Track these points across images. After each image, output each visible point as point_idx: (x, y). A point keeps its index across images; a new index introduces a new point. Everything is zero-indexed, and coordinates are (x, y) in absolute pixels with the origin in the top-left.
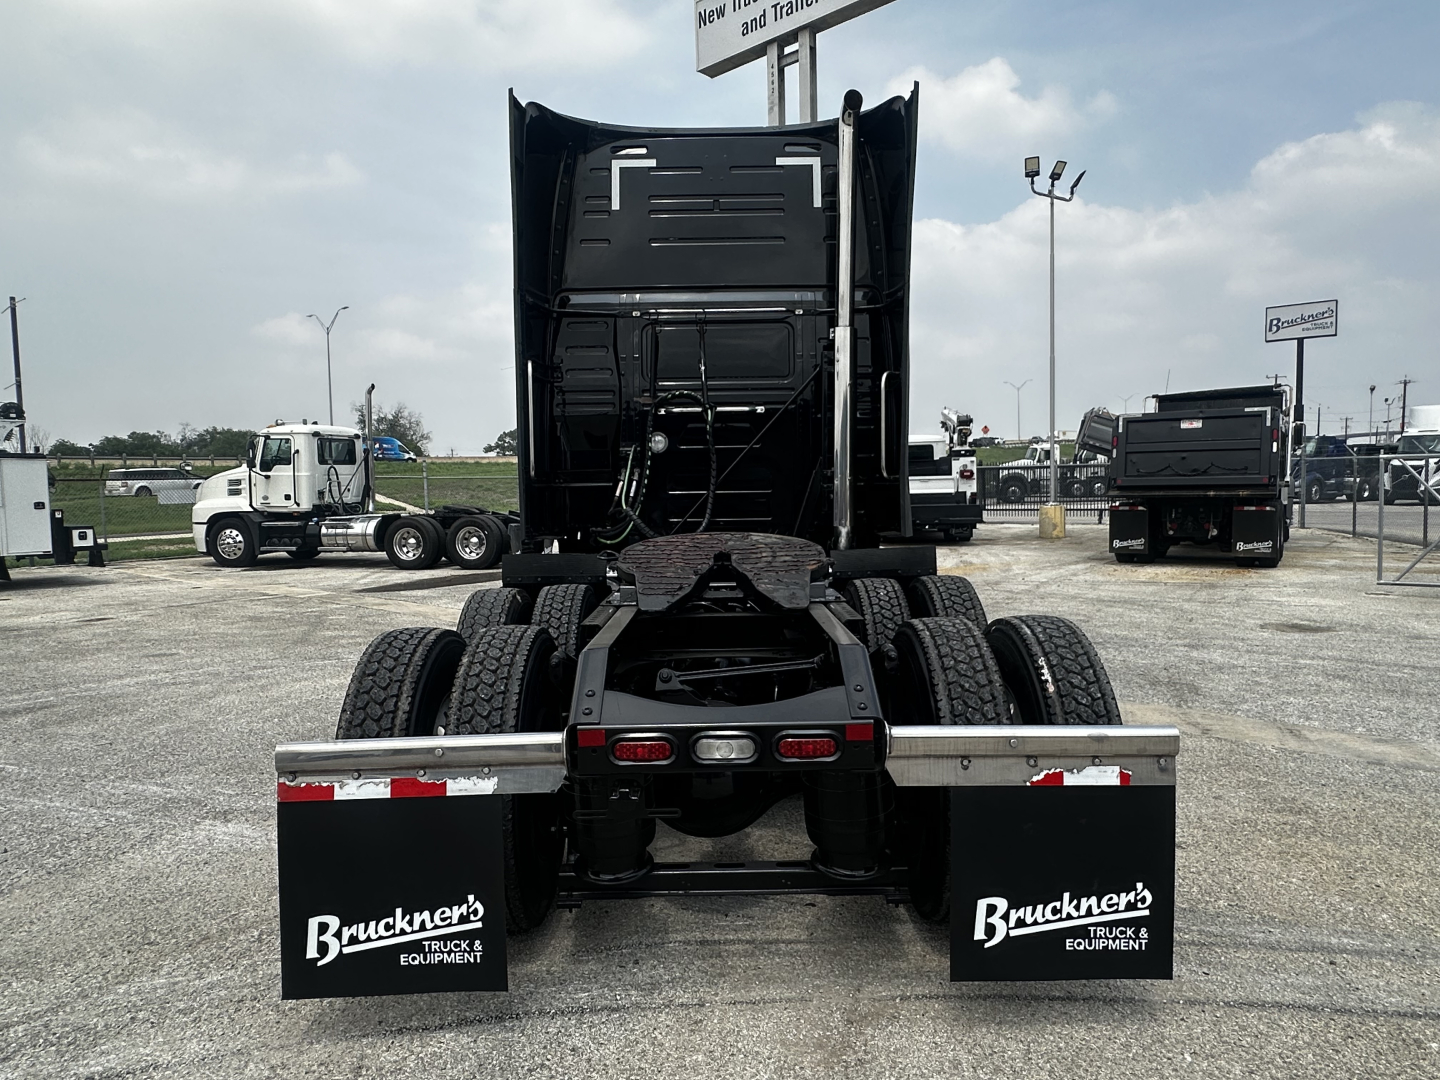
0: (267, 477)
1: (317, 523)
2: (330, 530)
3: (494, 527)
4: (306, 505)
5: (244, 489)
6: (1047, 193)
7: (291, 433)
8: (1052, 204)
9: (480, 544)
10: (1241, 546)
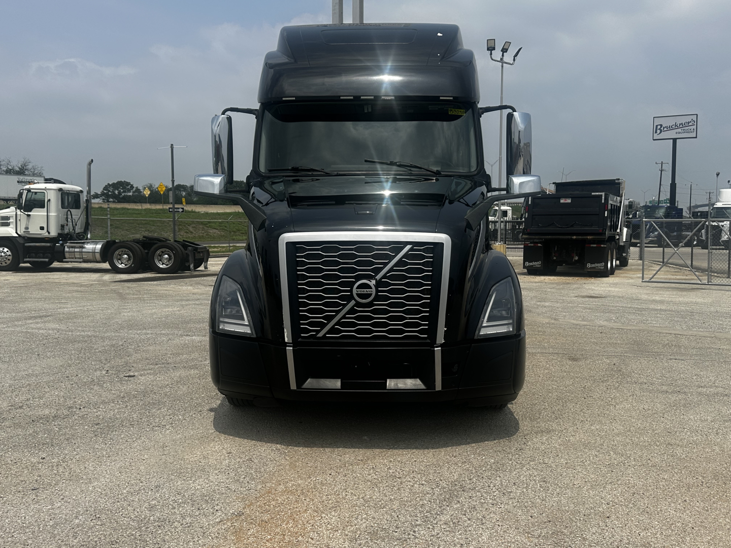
0: (29, 216)
1: (62, 245)
2: (71, 249)
3: (178, 249)
4: (54, 233)
5: (12, 222)
6: (499, 60)
7: (45, 189)
8: (502, 66)
9: (170, 259)
10: (589, 265)
